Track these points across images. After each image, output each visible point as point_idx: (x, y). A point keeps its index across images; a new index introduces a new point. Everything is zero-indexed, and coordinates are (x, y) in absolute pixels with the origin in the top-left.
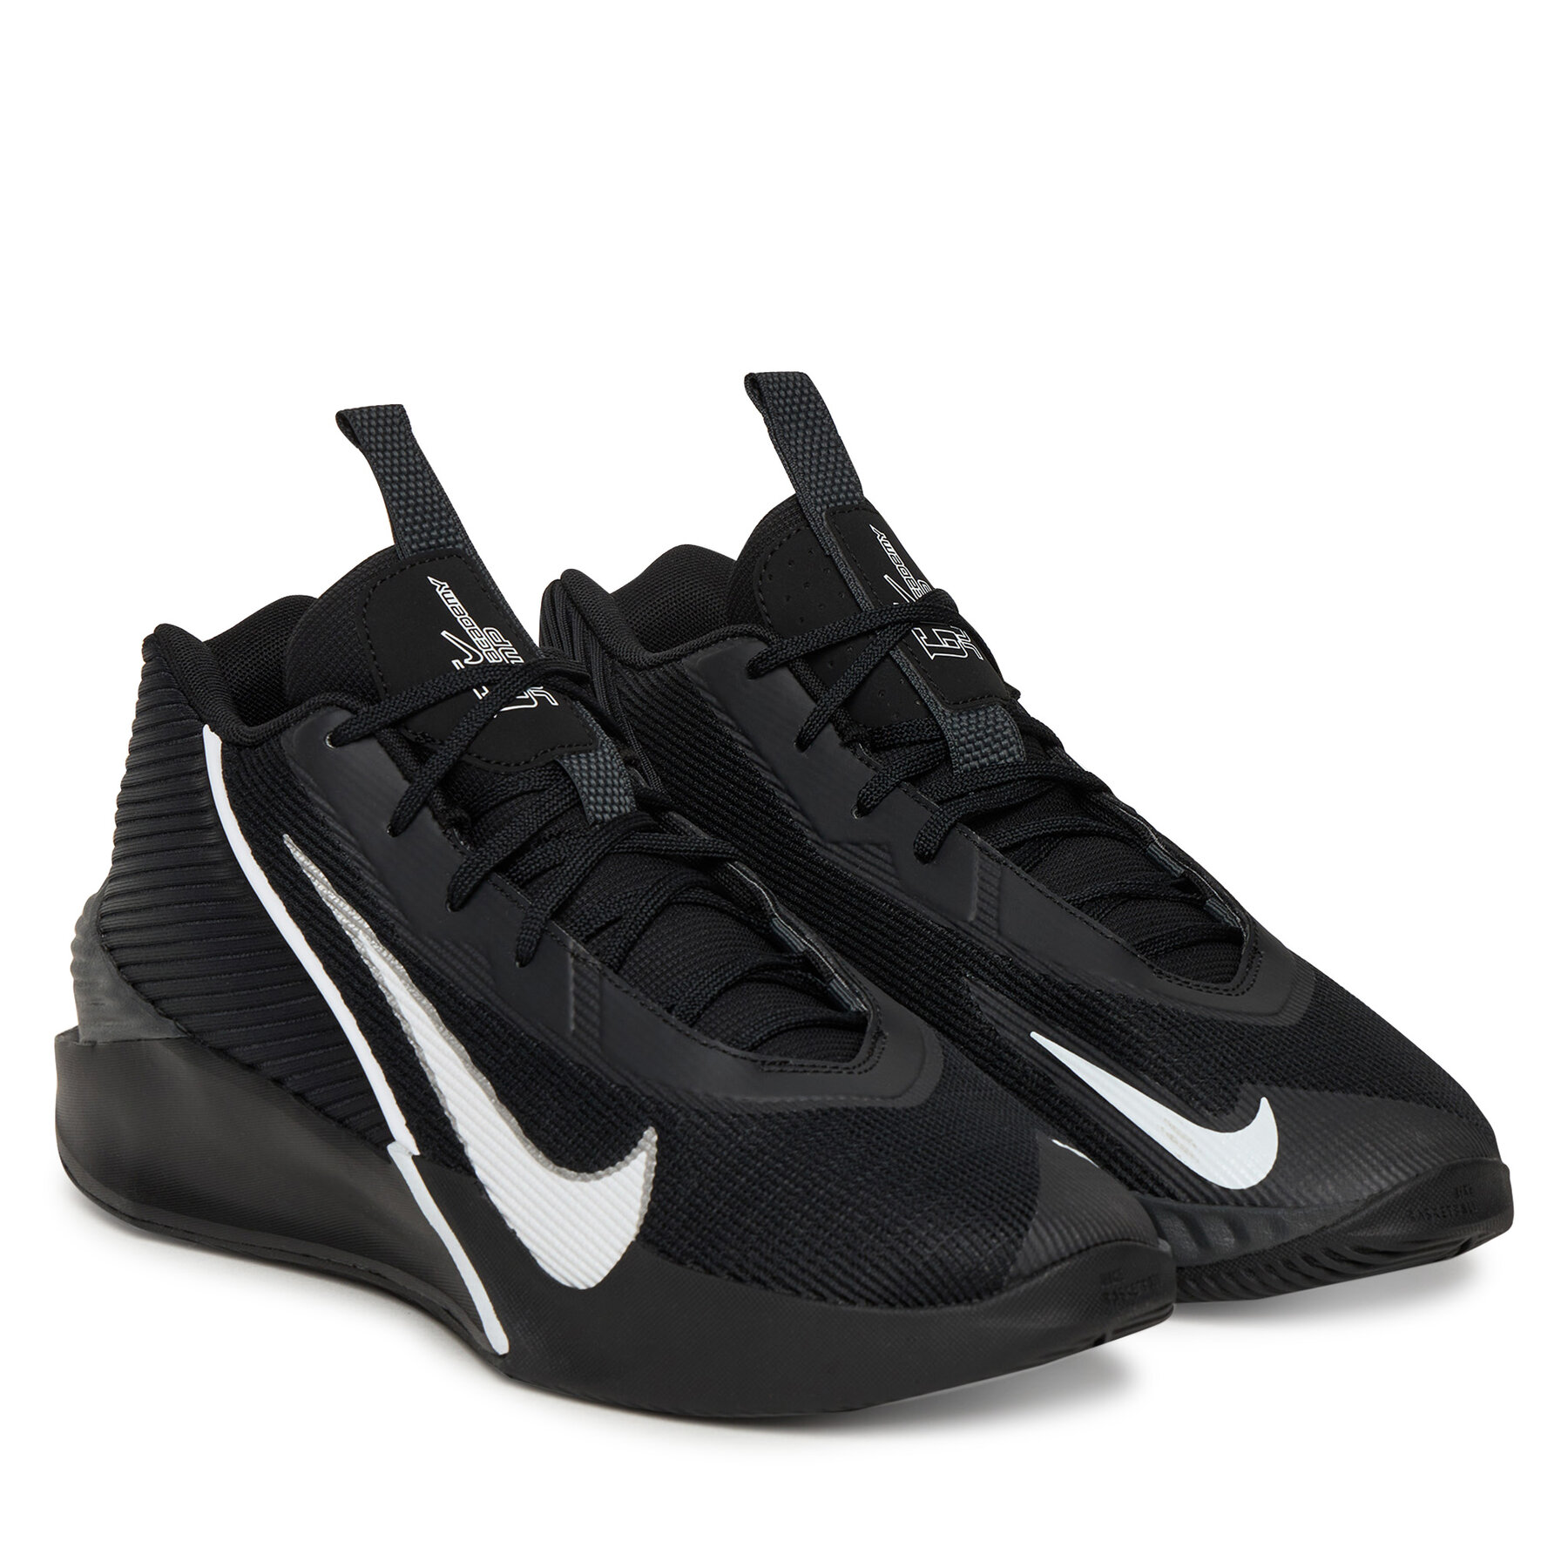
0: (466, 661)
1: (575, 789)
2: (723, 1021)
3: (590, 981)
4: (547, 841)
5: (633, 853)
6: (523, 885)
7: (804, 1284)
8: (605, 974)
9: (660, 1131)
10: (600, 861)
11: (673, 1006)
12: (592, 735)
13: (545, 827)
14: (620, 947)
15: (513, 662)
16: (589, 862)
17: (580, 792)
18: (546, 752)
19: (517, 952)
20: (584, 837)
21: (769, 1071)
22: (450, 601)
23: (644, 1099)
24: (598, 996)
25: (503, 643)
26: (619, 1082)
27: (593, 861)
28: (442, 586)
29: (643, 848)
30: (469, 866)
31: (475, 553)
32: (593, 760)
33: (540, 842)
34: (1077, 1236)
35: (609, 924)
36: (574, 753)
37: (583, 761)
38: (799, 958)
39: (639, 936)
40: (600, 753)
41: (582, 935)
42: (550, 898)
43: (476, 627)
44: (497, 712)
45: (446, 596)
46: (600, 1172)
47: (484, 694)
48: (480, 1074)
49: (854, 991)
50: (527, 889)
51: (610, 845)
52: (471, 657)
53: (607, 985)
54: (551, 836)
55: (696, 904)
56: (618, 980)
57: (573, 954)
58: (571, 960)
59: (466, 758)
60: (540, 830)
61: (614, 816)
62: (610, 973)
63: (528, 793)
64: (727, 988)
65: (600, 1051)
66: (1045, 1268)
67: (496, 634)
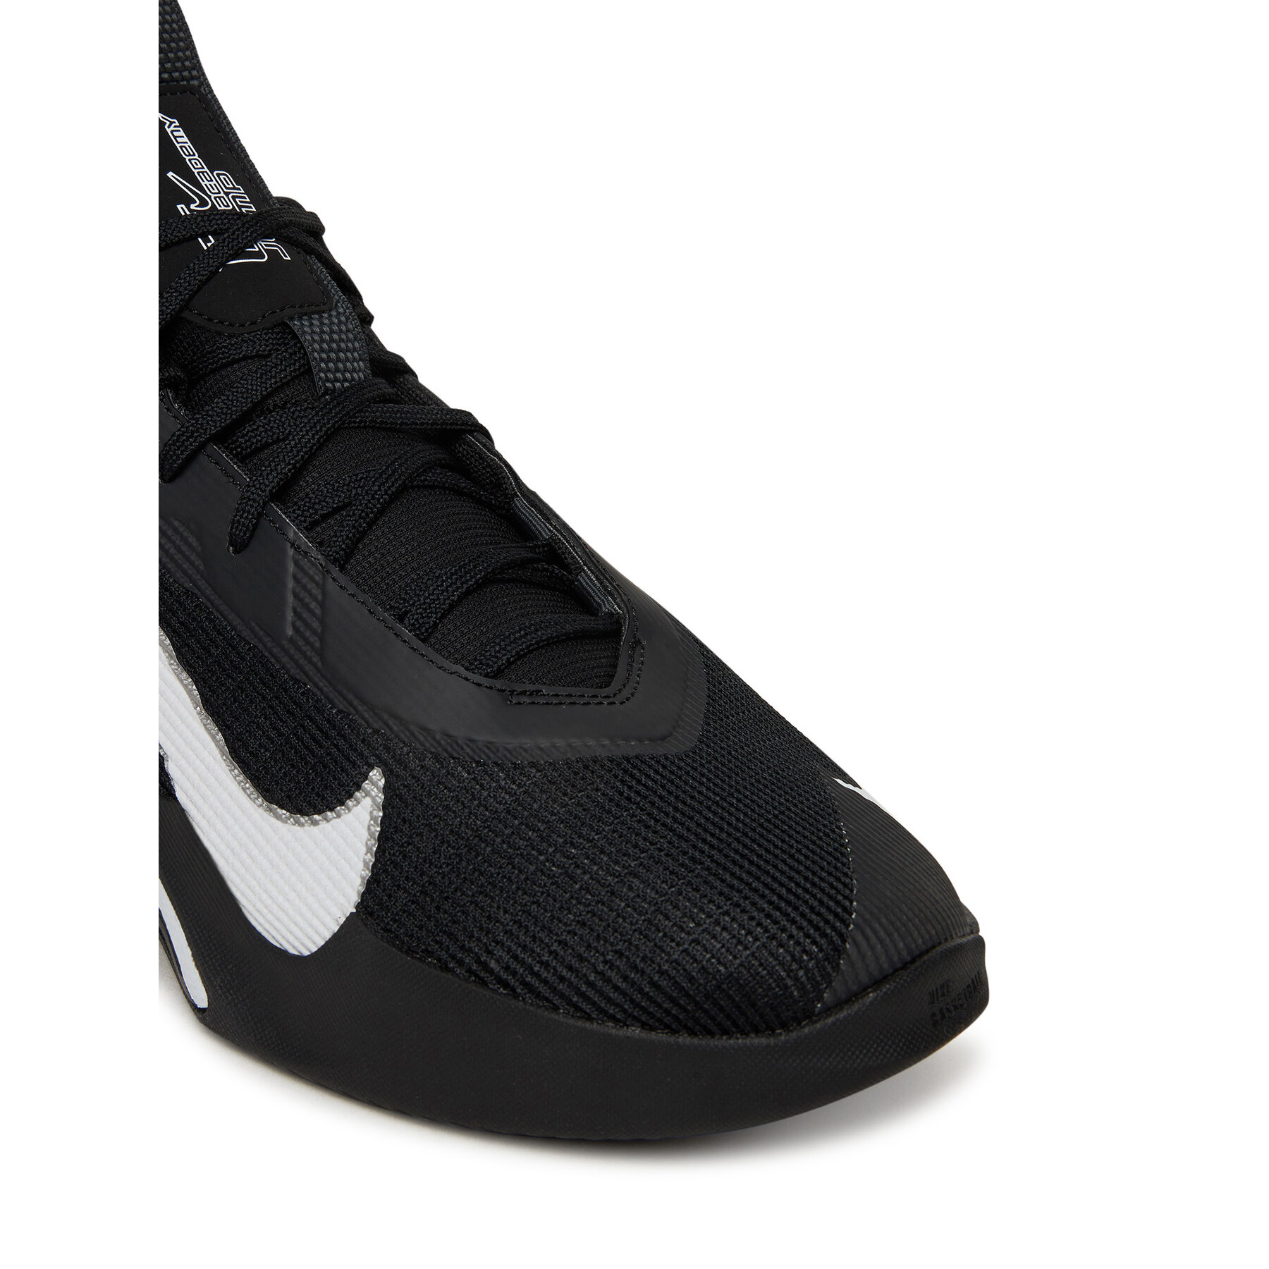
0: (193, 207)
1: (305, 354)
2: (463, 634)
3: (312, 579)
4: (270, 412)
5: (365, 427)
6: (243, 459)
7: (562, 996)
8: (328, 572)
9: (388, 773)
10: (329, 437)
11: (406, 613)
12: (326, 293)
13: (269, 395)
14: (348, 537)
15: (244, 210)
16: (317, 437)
17: (311, 357)
18: (273, 313)
19: (231, 536)
20: (312, 409)
21: (519, 703)
22: (179, 140)
23: (369, 731)
24: (320, 597)
25: (234, 188)
26: (341, 707)
27: (321, 437)
28: (171, 123)
29: (377, 423)
30: (182, 435)
31: (211, 91)
32: (326, 321)
33: (262, 413)
34: (901, 945)
35: (336, 511)
36: (306, 314)
37: (316, 322)
38: (544, 546)
39: (370, 525)
40: (334, 313)
41: (305, 521)
42: (270, 477)
43: (206, 169)
44: (223, 265)
45: (175, 134)
46: (316, 817)
47: (209, 245)
48: (185, 675)
49: (605, 588)
50: (246, 464)
51: (341, 418)
52: (198, 202)
53: (331, 586)
54: (275, 406)
55: (433, 487)
56: (343, 580)
57: (293, 545)
58: (291, 552)
59: (186, 314)
60: (265, 398)
61: (346, 384)
62: (335, 571)
63: (252, 358)
64: (469, 592)
65: (320, 664)
66: (864, 990)
67: (227, 179)
